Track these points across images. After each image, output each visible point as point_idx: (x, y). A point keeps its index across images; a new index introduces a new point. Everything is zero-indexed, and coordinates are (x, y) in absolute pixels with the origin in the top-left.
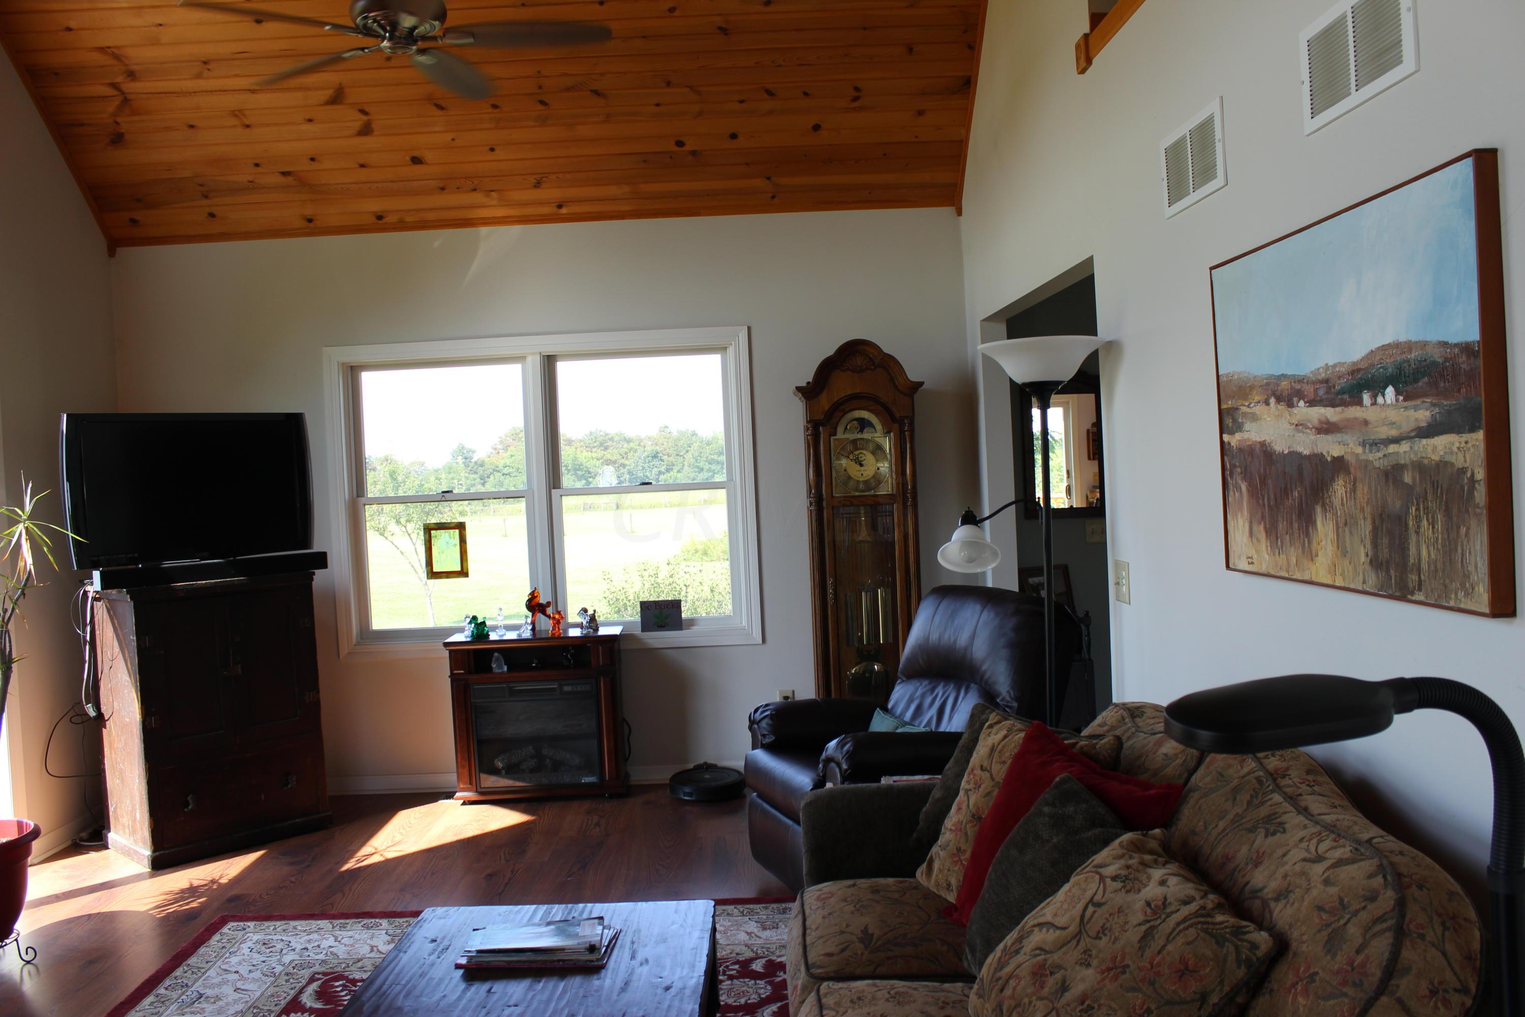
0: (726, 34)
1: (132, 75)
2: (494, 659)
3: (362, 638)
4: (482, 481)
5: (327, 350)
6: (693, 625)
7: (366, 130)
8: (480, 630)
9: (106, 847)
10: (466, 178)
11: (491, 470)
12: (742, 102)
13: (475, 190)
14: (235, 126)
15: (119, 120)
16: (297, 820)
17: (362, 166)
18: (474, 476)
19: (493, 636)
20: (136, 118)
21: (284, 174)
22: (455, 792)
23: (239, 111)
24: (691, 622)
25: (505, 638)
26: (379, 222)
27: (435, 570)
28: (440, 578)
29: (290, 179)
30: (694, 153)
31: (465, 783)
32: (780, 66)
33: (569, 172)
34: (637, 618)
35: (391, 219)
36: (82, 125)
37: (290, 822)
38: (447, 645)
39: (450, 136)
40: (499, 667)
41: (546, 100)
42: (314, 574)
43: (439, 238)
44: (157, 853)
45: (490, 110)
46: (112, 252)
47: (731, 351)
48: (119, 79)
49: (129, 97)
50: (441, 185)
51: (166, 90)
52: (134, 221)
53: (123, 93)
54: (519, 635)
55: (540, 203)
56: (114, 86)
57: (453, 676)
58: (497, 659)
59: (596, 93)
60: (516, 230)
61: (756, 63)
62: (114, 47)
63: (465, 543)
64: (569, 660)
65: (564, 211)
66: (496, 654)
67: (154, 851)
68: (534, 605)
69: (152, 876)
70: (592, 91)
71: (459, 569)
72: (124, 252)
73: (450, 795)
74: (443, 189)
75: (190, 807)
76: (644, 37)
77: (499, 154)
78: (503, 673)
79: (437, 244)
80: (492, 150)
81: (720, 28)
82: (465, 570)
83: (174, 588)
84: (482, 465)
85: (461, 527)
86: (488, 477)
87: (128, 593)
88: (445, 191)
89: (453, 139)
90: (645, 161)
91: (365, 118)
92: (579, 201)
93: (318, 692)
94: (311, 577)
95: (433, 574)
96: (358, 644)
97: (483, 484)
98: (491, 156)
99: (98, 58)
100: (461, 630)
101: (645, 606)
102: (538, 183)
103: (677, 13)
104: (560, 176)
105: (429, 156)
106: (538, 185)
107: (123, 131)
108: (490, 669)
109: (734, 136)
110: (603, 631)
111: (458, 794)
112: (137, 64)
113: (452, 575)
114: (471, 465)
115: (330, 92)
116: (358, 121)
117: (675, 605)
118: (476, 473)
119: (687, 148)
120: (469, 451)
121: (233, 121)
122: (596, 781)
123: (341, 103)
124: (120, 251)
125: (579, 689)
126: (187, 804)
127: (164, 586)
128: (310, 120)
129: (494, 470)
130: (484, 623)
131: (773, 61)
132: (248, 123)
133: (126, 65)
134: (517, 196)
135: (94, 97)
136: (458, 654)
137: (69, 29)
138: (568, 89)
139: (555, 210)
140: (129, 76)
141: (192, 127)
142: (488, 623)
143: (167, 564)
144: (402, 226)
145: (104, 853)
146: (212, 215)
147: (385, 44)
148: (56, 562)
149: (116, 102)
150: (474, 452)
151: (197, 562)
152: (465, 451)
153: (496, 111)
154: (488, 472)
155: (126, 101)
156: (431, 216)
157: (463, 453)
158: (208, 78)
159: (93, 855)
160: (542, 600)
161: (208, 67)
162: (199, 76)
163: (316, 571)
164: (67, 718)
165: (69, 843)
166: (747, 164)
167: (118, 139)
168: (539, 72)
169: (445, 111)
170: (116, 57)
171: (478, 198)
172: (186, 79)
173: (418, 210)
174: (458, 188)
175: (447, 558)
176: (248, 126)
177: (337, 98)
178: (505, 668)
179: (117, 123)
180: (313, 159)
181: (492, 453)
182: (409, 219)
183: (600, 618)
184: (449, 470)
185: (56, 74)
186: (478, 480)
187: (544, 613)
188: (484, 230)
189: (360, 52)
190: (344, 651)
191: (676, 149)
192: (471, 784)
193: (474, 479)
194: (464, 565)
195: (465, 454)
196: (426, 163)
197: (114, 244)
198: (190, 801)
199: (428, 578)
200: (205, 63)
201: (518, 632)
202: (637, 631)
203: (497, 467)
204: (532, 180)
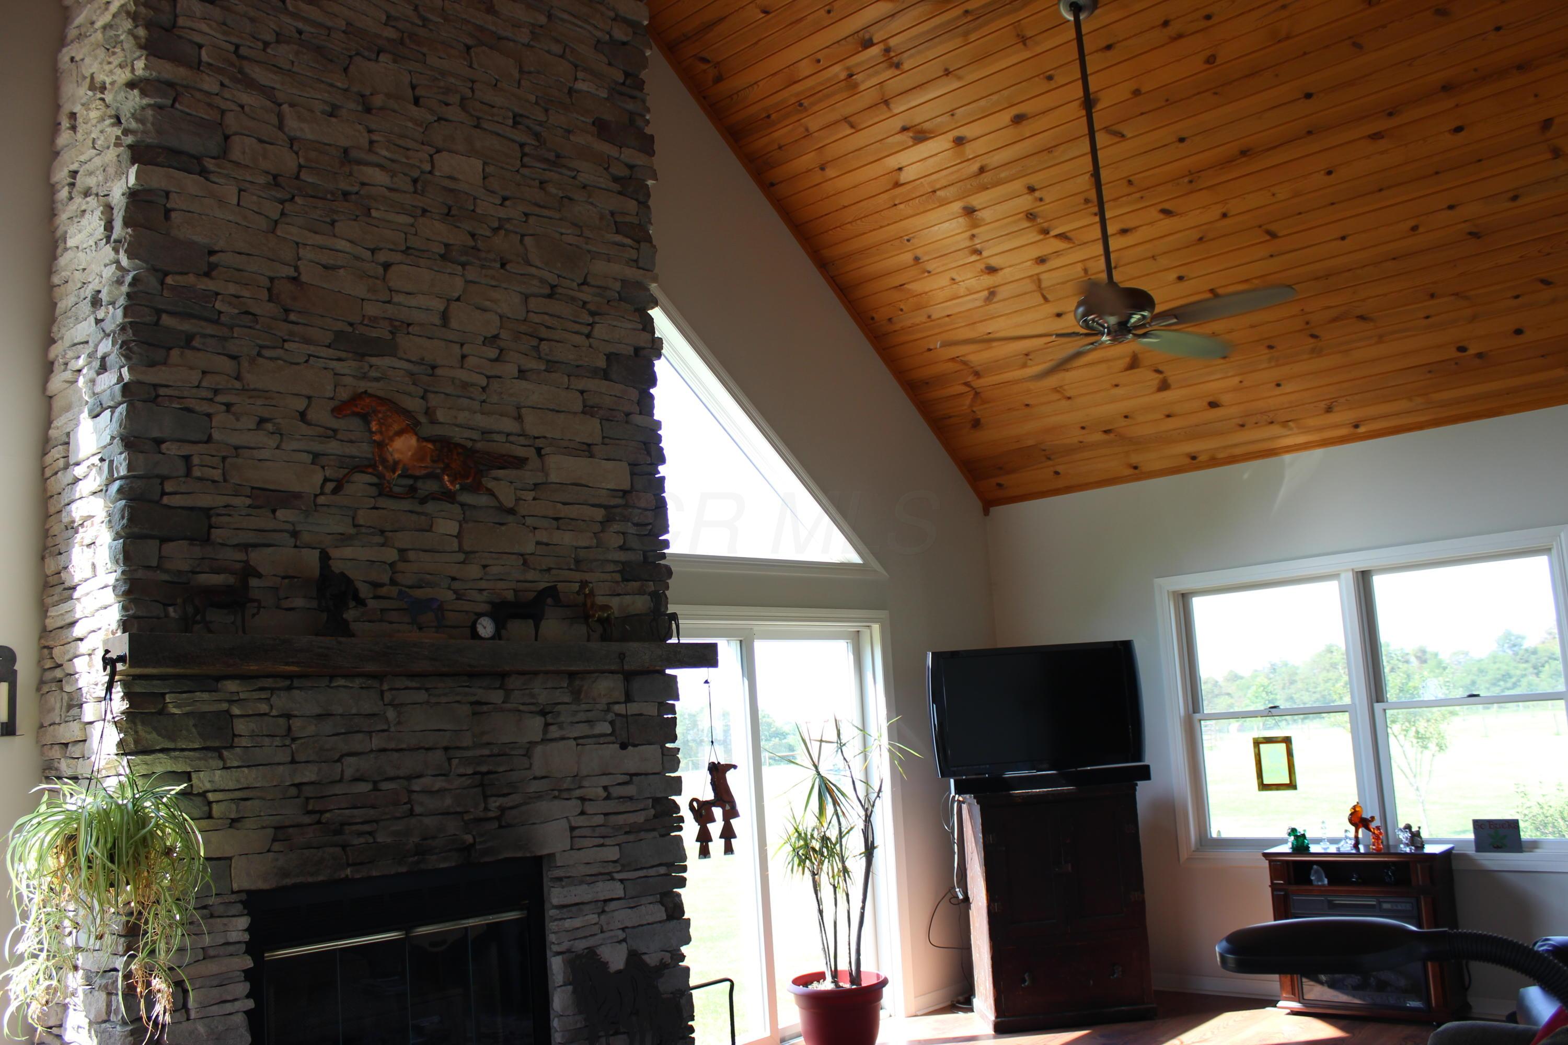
0: (1479, 238)
1: (977, 374)
2: (1313, 872)
3: (1201, 845)
4: (1536, 671)
5: (1158, 581)
6: (1537, 848)
7: (1164, 386)
8: (1301, 843)
9: (972, 1010)
10: (1261, 413)
11: (1546, 659)
12: (1517, 297)
13: (1272, 423)
14: (1059, 400)
15: (974, 409)
16: (1123, 1008)
17: (1168, 416)
18: (1525, 665)
19: (1314, 849)
20: (986, 406)
21: (1106, 432)
22: (1278, 1001)
23: (1061, 387)
24: (1534, 845)
25: (1329, 851)
26: (1194, 462)
27: (1265, 782)
28: (1271, 790)
29: (1112, 436)
30: (1480, 355)
31: (1287, 993)
32: (1549, 254)
33: (1356, 394)
34: (1471, 836)
35: (1203, 458)
36: (950, 417)
37: (1116, 1009)
38: (1266, 855)
39: (1237, 379)
40: (1320, 880)
41: (1316, 333)
42: (1136, 785)
43: (1247, 471)
44: (999, 1020)
45: (1267, 351)
46: (986, 512)
47: (1554, 551)
48: (969, 379)
49: (978, 390)
50: (1241, 423)
51: (1002, 381)
52: (999, 485)
53: (974, 389)
54: (1338, 849)
55: (1336, 426)
56: (967, 384)
57: (1274, 887)
58: (1316, 872)
59: (1362, 318)
60: (1318, 454)
61: (1521, 257)
62: (962, 356)
63: (1292, 756)
64: (1390, 877)
65: (1362, 430)
66: (1315, 867)
67: (997, 1017)
68: (1358, 820)
69: (995, 1037)
70: (1358, 317)
71: (1288, 782)
72: (995, 510)
73: (1273, 1003)
74: (1243, 426)
75: (1026, 984)
76: (1394, 259)
77: (1287, 388)
78: (1323, 886)
79: (1246, 476)
80: (1278, 385)
81: (1470, 233)
82: (1294, 784)
83: (1011, 795)
84: (1534, 652)
85: (1287, 741)
86: (1543, 666)
87: (975, 798)
88: (1246, 427)
89: (1241, 382)
90: (1430, 372)
91: (1161, 376)
92: (1374, 419)
93: (1143, 892)
94: (1133, 788)
95: (1264, 787)
96: (1197, 850)
97: (1537, 674)
98: (1278, 391)
99: (952, 366)
100: (1283, 841)
101: (1479, 825)
102: (1330, 408)
103: (1421, 230)
104: (1348, 398)
105: (1225, 399)
106: (1329, 410)
107: (979, 417)
108: (1310, 882)
109: (1519, 332)
110: (1429, 849)
111: (1280, 1004)
112: (980, 365)
113: (1281, 787)
114: (1521, 652)
115: (1128, 360)
116: (1155, 379)
117: (1512, 826)
118: (1527, 662)
119: (1472, 351)
120: (1518, 637)
121: (1056, 396)
122: (1422, 1006)
123: (1138, 367)
124: (994, 510)
125: (1400, 908)
126: (1025, 981)
127: (1004, 793)
128: (1117, 386)
129: (1550, 658)
130: (1303, 836)
131: (1539, 252)
132: (1068, 395)
133: (972, 367)
134: (1311, 422)
135: (954, 395)
136: (1277, 864)
137: (930, 350)
138: (1335, 320)
139: (1352, 430)
140: (975, 375)
141: (1027, 405)
142: (1307, 836)
143: (1009, 774)
144: (1214, 462)
145: (970, 1014)
146: (1057, 473)
147: (1105, 338)
148: (905, 773)
149: (972, 394)
150: (1523, 638)
151: (1034, 773)
152: (1513, 638)
153: (1271, 351)
154: (1543, 660)
155: (977, 394)
156: (1237, 451)
157: (1510, 640)
158: (1031, 366)
159: (961, 1015)
160: (1367, 815)
161: (1030, 357)
162: (1024, 366)
163: (1139, 783)
164: (947, 898)
165: (949, 1003)
166: (1543, 356)
167: (976, 424)
168: (1302, 310)
169: (1227, 359)
170: (965, 363)
171: (1276, 430)
172: (1015, 370)
173: (1225, 447)
174: (1256, 423)
175: (1276, 772)
176: (1069, 398)
177: (1134, 363)
178: (1326, 881)
179: (974, 412)
180: (1126, 417)
181: (1546, 638)
182: (1221, 455)
183: (1424, 835)
184: (1494, 659)
185: (927, 383)
186: (1531, 670)
187: (1368, 828)
188: (1288, 458)
189: (1091, 346)
190: (1184, 855)
191: (1460, 354)
192: (1293, 994)
193: (1525, 669)
194: (1293, 779)
195: (1514, 644)
196: (1223, 406)
197: (988, 504)
198: (1027, 978)
199: (1259, 790)
200: (1027, 355)
201: (1336, 846)
202: (1471, 851)
203: (1553, 654)
204: (1323, 405)
